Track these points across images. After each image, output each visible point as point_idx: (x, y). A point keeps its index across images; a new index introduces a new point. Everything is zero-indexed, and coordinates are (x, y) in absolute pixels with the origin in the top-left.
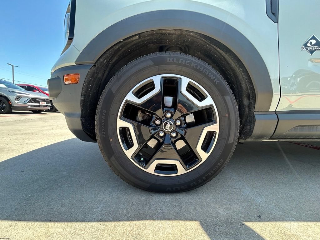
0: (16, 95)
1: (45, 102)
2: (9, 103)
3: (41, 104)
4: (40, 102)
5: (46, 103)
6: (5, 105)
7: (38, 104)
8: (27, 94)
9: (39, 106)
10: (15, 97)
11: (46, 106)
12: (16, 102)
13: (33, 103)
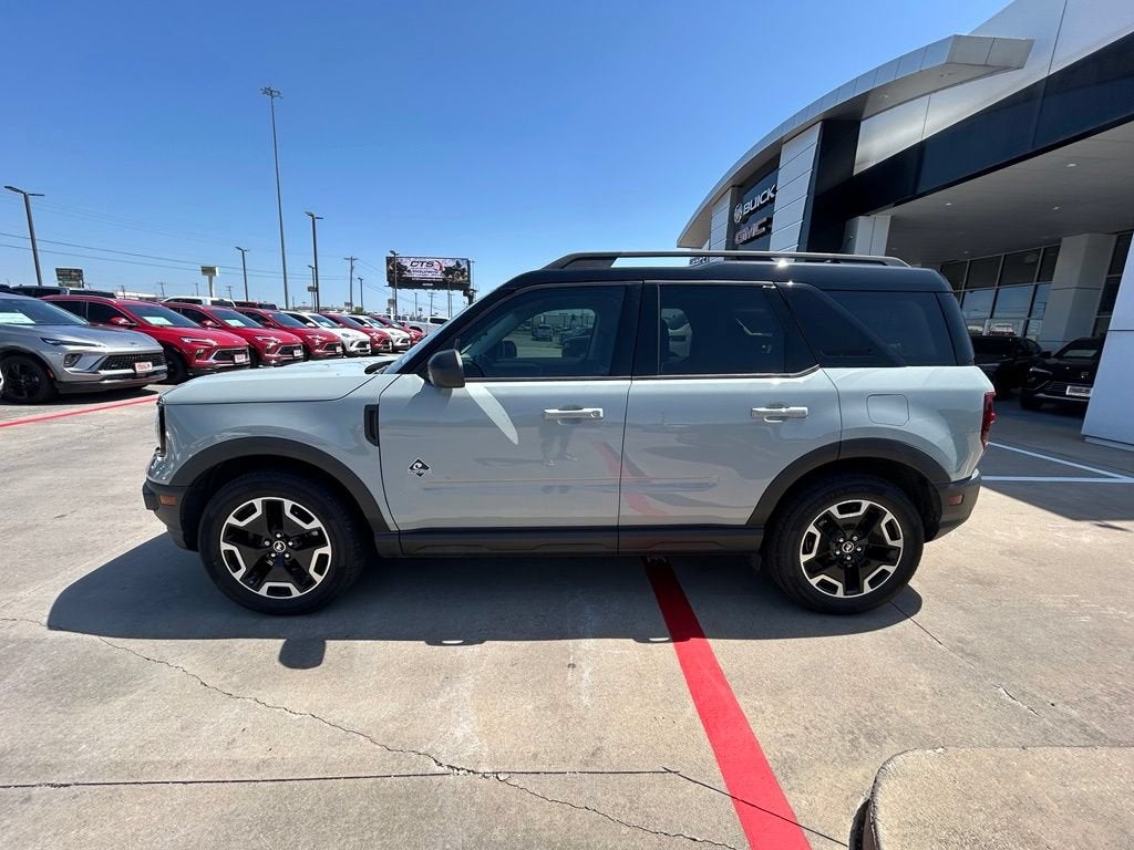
0: (65, 350)
1: (150, 363)
2: (48, 374)
3: (138, 370)
4: (137, 364)
5: (154, 365)
6: (37, 379)
7: (130, 371)
8: (94, 345)
9: (134, 376)
10: (61, 356)
11: (155, 373)
12: (66, 369)
13: (113, 369)
